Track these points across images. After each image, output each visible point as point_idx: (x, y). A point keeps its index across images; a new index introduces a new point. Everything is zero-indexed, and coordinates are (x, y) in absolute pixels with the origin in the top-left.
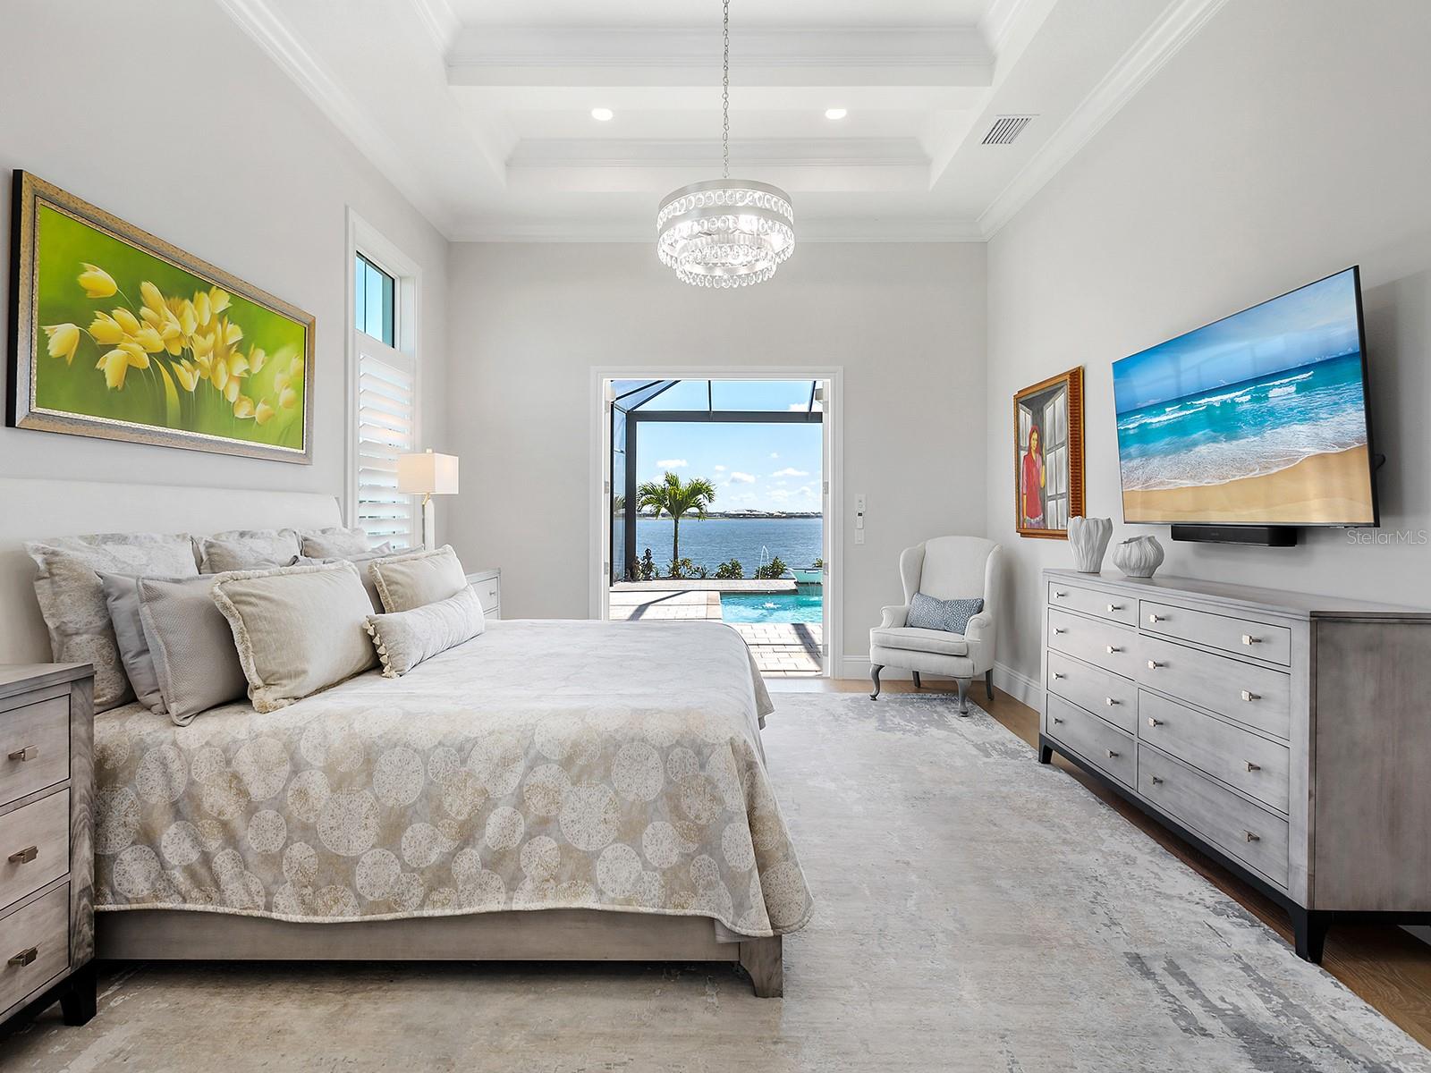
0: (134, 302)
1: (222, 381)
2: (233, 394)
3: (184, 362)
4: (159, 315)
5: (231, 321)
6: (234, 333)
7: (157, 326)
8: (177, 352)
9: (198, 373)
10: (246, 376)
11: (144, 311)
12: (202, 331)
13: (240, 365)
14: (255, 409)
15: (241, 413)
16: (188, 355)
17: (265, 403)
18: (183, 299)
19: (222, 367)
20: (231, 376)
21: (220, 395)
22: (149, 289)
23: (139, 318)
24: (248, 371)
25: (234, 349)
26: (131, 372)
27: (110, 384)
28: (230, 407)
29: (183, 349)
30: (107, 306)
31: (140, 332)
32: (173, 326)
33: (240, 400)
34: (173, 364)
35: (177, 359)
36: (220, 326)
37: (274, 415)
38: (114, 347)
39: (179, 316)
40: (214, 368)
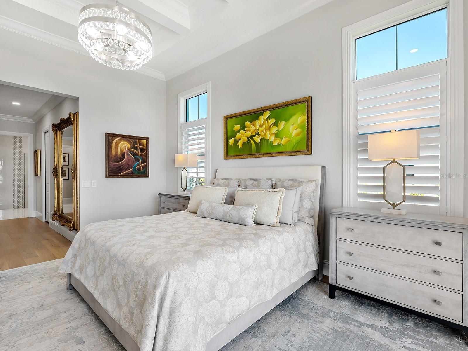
0: (243, 127)
1: (268, 136)
2: (272, 139)
3: (256, 136)
4: (249, 128)
5: (270, 118)
6: (272, 121)
7: (249, 130)
8: (254, 134)
9: (260, 137)
10: (277, 132)
11: (246, 129)
12: (261, 126)
13: (274, 130)
14: (281, 141)
15: (275, 144)
16: (257, 134)
17: (285, 138)
18: (255, 121)
19: (268, 133)
20: (271, 134)
21: (268, 141)
22: (247, 123)
23: (245, 131)
24: (278, 130)
25: (272, 126)
26: (244, 143)
27: (239, 148)
28: (271, 143)
29: (256, 133)
30: (238, 132)
31: (246, 134)
32: (253, 128)
33: (275, 140)
34: (253, 138)
35: (254, 136)
36: (267, 122)
37: (290, 141)
38: (240, 139)
39: (254, 125)
40: (265, 134)
